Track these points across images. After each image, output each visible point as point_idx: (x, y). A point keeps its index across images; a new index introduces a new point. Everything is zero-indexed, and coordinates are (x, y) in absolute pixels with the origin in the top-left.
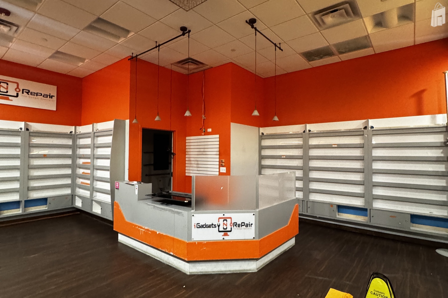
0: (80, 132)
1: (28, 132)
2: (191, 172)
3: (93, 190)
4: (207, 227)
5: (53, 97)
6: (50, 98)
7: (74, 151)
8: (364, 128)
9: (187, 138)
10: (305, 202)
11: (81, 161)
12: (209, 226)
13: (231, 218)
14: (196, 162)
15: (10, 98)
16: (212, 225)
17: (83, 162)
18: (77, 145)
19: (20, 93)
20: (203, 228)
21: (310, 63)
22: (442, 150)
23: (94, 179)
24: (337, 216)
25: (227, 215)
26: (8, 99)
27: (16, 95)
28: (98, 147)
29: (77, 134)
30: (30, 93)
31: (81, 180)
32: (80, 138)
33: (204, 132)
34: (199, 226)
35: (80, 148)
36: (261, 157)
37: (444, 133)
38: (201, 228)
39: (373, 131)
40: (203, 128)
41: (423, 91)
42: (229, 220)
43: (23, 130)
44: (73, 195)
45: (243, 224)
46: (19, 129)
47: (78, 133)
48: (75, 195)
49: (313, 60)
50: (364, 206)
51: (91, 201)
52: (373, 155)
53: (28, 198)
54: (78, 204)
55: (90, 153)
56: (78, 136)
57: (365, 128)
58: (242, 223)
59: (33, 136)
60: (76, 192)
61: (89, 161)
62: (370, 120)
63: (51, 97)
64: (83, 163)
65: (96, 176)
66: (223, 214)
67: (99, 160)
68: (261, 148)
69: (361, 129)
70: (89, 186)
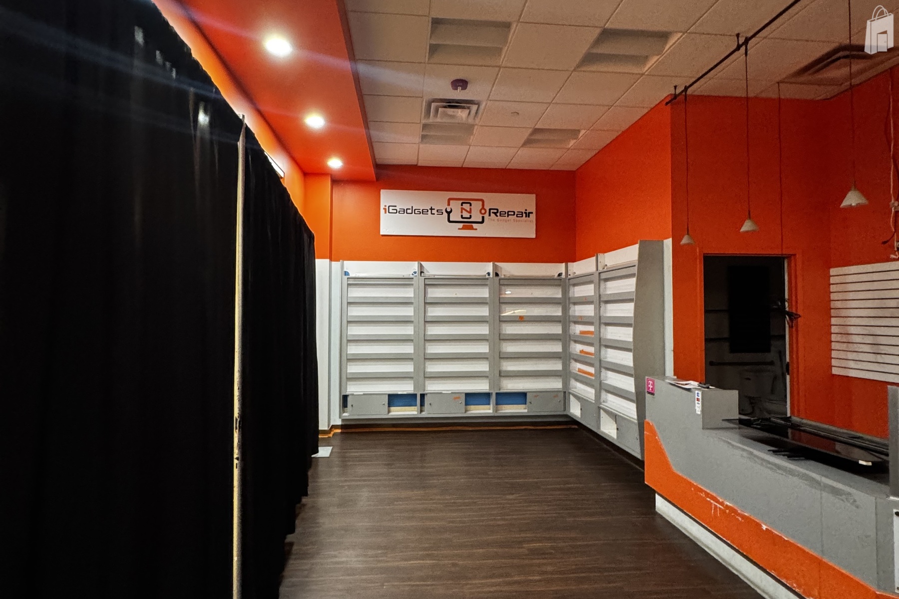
0: (575, 273)
1: (497, 278)
3: (601, 387)
5: (530, 214)
6: (526, 217)
7: (565, 310)
9: (833, 271)
11: (578, 329)
14: (870, 337)
15: (475, 226)
17: (580, 331)
18: (569, 298)
19: (486, 216)
23: (603, 366)
26: (472, 228)
27: (481, 220)
28: (607, 302)
29: (569, 277)
30: (498, 214)
31: (579, 366)
32: (574, 285)
35: (575, 304)
40: (895, 240)
43: (491, 276)
44: (565, 392)
46: (486, 275)
47: (572, 276)
48: (570, 393)
51: (597, 408)
53: (500, 389)
54: (575, 410)
55: (592, 314)
56: (572, 282)
59: (504, 285)
60: (571, 386)
61: (591, 328)
63: (528, 215)
64: (582, 332)
65: (607, 360)
67: (610, 328)
70: (593, 378)
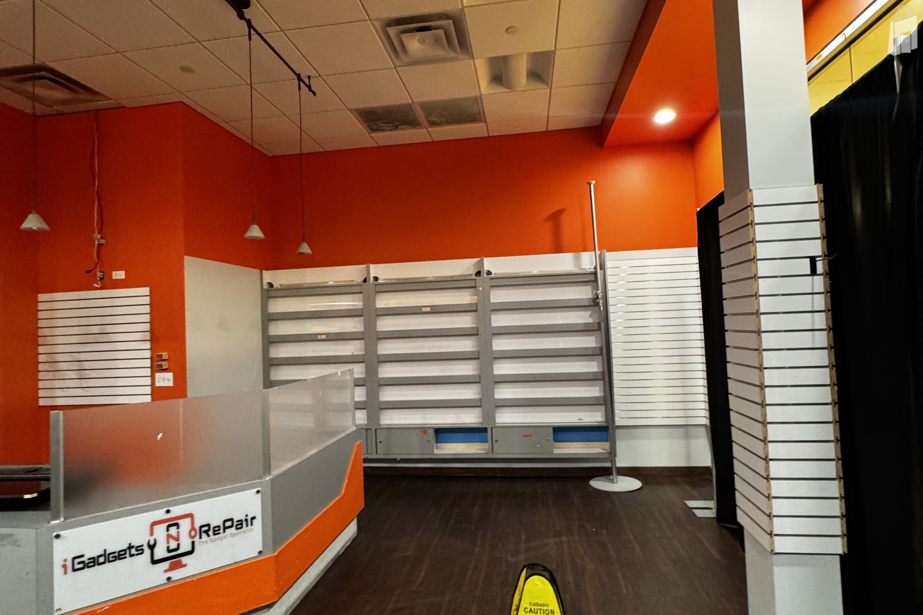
2: (59, 393)
4: (111, 559)
8: (476, 275)
9: (42, 297)
10: (371, 431)
12: (119, 556)
13: (190, 516)
14: (75, 366)
16: (128, 551)
20: (97, 567)
21: (374, 135)
22: (589, 313)
24: (436, 452)
25: (177, 511)
33: (101, 279)
34: (79, 563)
36: (269, 341)
37: (591, 283)
38: (89, 567)
39: (491, 279)
40: (98, 270)
41: (561, 212)
42: (185, 524)
45: (228, 524)
49: (378, 130)
50: (482, 423)
52: (492, 325)
57: (478, 273)
58: (225, 521)
62: (486, 260)
66: (166, 509)
68: (268, 319)
69: (471, 275)
